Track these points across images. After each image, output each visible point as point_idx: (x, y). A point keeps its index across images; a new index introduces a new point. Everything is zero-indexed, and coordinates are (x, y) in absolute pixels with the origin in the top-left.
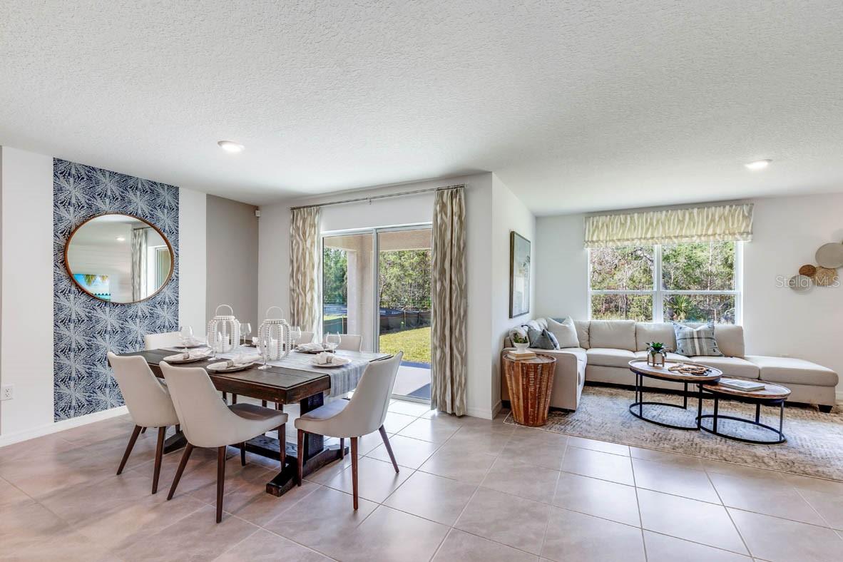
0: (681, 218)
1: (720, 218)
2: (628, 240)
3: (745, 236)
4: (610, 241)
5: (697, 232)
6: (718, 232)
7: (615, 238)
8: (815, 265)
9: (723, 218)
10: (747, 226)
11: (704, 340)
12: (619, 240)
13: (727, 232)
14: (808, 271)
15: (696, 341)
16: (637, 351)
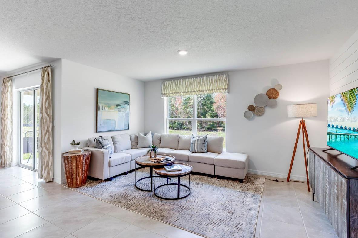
0: (199, 82)
1: (215, 81)
2: (178, 93)
3: (224, 90)
4: (171, 93)
5: (205, 88)
6: (214, 88)
7: (173, 92)
8: (255, 105)
9: (216, 81)
10: (226, 85)
11: (199, 144)
12: (175, 93)
13: (217, 89)
14: (251, 108)
15: (196, 144)
16: (178, 149)
